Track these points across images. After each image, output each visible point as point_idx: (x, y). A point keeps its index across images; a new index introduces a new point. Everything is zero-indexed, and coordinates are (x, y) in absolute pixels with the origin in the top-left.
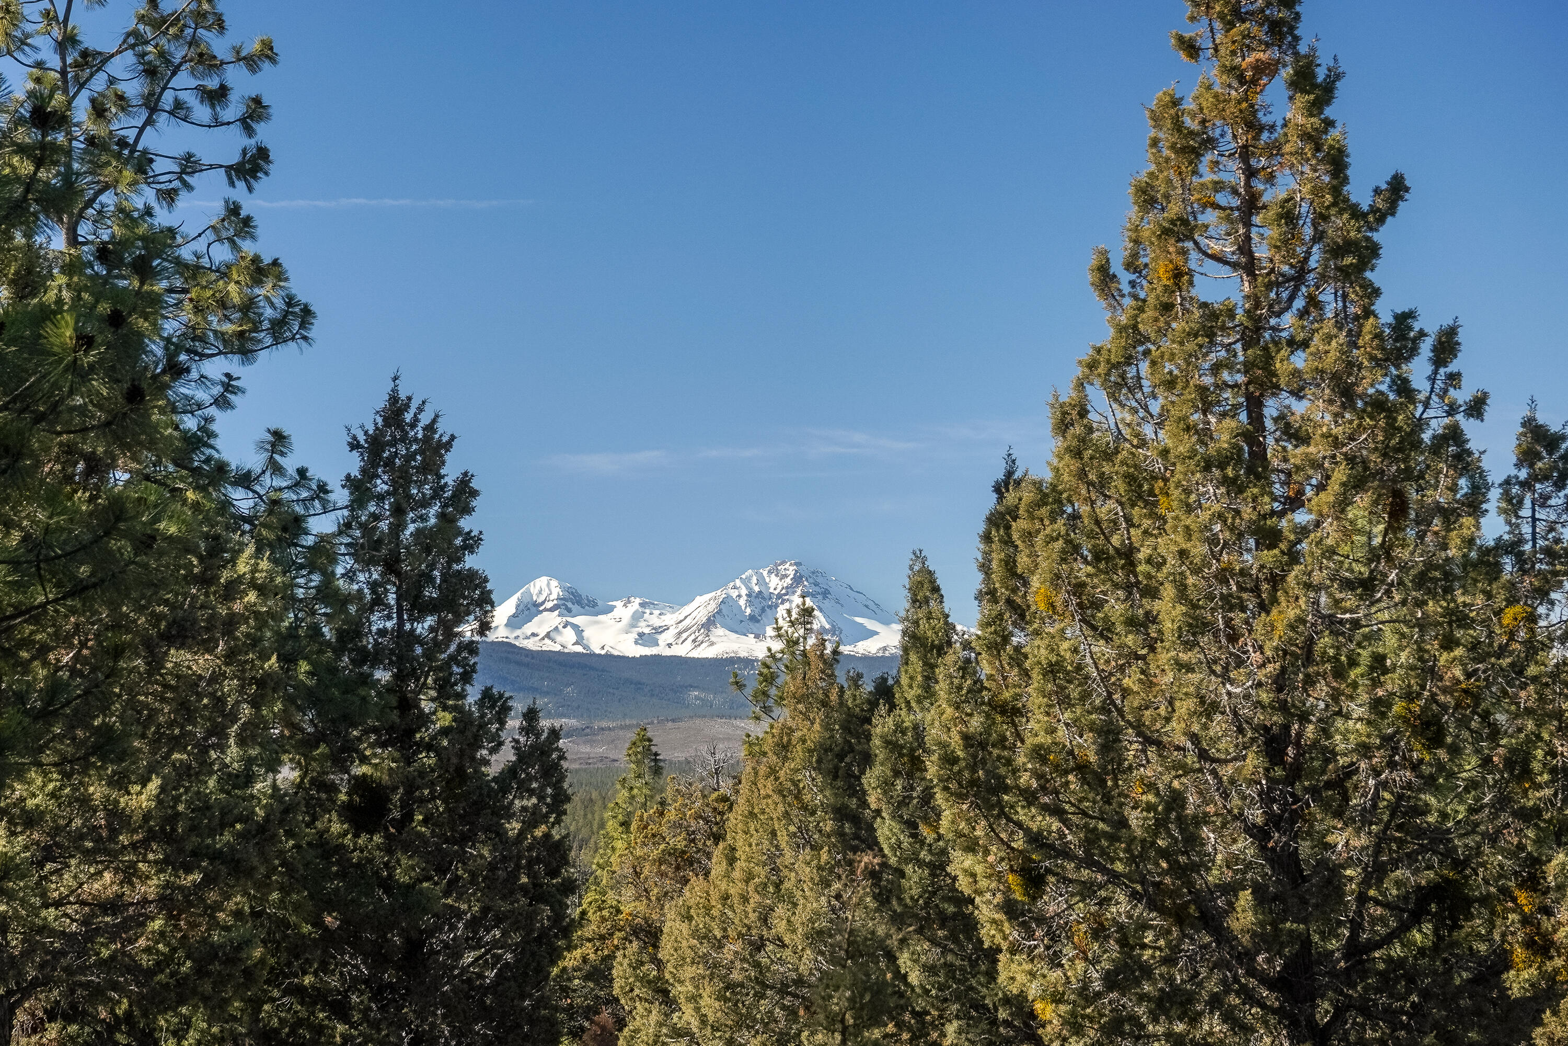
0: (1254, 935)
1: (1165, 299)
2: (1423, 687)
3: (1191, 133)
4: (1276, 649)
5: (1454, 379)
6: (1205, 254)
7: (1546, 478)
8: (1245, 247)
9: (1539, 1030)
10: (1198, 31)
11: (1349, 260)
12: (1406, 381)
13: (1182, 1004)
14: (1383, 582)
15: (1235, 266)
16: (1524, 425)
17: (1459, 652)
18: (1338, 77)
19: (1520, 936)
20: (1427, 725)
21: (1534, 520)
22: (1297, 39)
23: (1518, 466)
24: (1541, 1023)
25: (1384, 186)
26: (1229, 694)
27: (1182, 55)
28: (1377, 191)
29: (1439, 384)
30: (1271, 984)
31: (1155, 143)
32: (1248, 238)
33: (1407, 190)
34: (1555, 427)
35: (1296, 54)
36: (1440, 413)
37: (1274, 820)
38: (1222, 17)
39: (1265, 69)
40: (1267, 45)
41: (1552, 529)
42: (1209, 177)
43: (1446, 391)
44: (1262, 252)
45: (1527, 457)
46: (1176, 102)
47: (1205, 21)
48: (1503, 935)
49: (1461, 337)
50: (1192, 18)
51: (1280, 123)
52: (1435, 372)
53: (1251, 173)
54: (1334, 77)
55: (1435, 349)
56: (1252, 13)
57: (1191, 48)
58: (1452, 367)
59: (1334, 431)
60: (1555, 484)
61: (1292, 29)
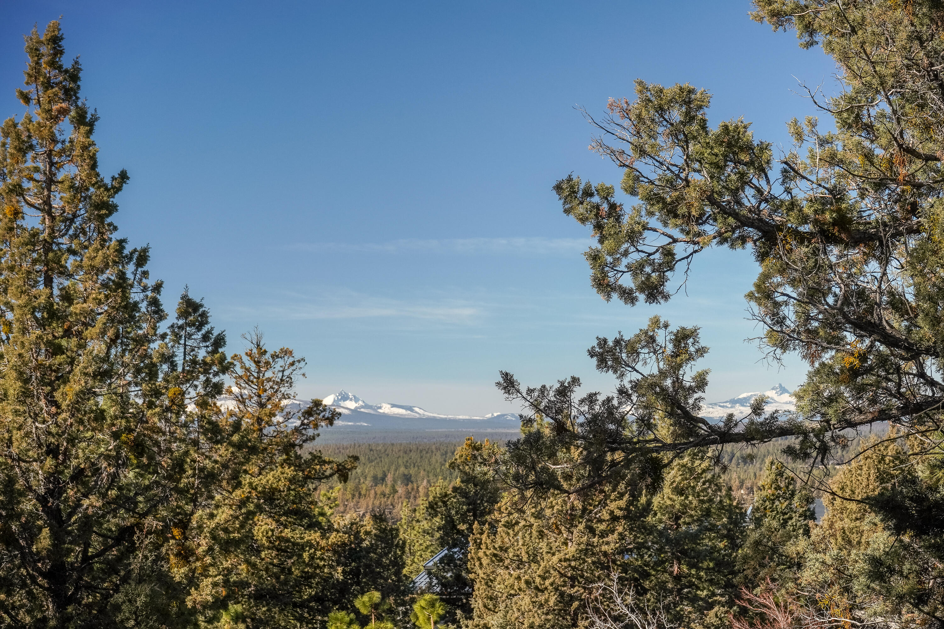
0: (49, 550)
1: (9, 225)
2: (136, 427)
3: (23, 141)
4: (68, 406)
5: (145, 274)
6: (28, 204)
7: (194, 325)
8: (47, 202)
9: (190, 598)
10: (31, 89)
11: (103, 212)
12: (124, 274)
13: (8, 586)
14: (116, 373)
15: (42, 210)
16: (182, 298)
17: (157, 410)
18: (97, 119)
19: (175, 551)
20: (137, 445)
21: (185, 345)
22: (78, 98)
23: (178, 318)
24: (190, 594)
25: (117, 176)
26: (37, 428)
27: (22, 101)
28: (114, 178)
29: (138, 276)
30: (44, 575)
31: (4, 145)
32: (49, 197)
33: (128, 178)
34: (198, 301)
35: (77, 106)
36: (139, 290)
37: (50, 492)
38: (43, 84)
39: (64, 112)
40: (64, 100)
41: (193, 350)
42: (30, 164)
43: (141, 280)
44: (57, 203)
45: (183, 314)
46: (15, 125)
47: (34, 85)
48: (167, 550)
49: (150, 253)
50: (27, 83)
51: (68, 140)
52: (136, 270)
53: (52, 164)
54: (95, 119)
55: (137, 259)
56: (57, 84)
57: (26, 98)
58: (145, 268)
59: (99, 297)
60: (197, 328)
61: (76, 93)
